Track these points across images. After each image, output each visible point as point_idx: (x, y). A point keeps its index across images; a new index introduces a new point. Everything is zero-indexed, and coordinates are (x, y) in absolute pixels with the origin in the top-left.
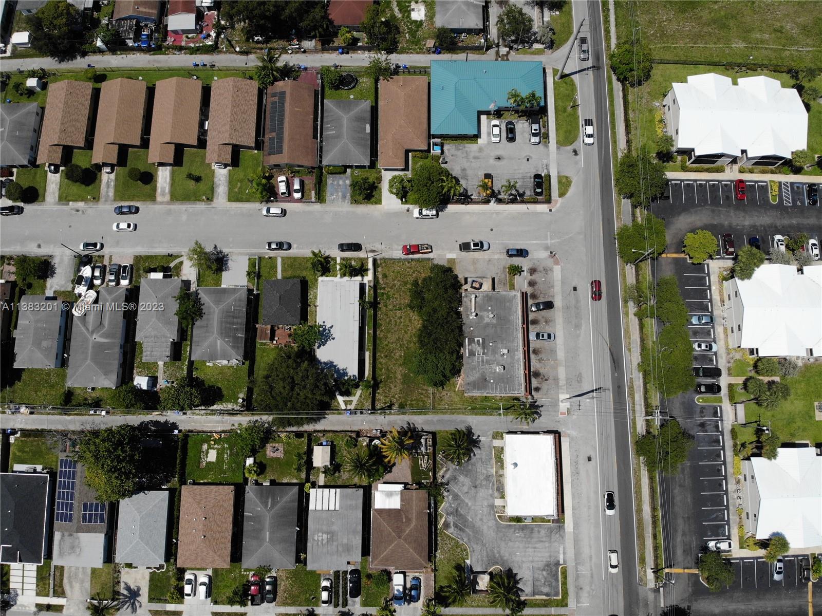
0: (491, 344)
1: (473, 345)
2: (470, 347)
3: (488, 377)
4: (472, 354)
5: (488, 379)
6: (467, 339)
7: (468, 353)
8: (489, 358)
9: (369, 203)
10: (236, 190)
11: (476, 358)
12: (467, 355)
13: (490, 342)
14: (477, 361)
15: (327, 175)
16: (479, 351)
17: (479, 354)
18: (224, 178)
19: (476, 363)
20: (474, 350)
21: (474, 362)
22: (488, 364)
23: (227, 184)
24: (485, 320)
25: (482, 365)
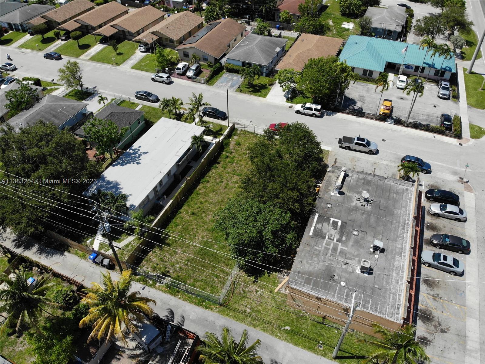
0: (355, 233)
1: (325, 224)
2: (319, 226)
3: (338, 275)
4: (319, 234)
5: (336, 277)
6: (317, 215)
7: (314, 231)
8: (346, 249)
9: (253, 95)
10: (143, 64)
11: (325, 242)
12: (311, 234)
13: (354, 230)
14: (325, 247)
15: (226, 72)
16: (332, 235)
17: (331, 239)
18: (140, 57)
19: (323, 248)
20: (324, 231)
21: (320, 246)
22: (342, 257)
23: (139, 60)
24: (353, 202)
25: (331, 255)
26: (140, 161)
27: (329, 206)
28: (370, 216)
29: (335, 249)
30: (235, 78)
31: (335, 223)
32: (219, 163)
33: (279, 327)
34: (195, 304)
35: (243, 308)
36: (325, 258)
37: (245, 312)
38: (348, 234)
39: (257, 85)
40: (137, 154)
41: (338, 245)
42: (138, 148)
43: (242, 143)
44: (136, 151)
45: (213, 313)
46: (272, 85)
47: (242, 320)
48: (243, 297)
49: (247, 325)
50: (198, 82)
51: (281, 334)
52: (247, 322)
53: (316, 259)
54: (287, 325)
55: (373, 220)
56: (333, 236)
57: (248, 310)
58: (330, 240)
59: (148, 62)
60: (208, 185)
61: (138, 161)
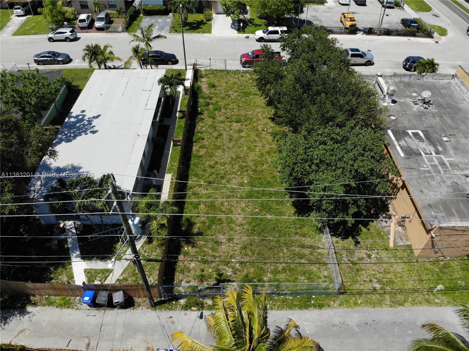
1: (407, 139)
2: (402, 143)
6: (390, 132)
7: (403, 151)
8: (453, 159)
9: (194, 32)
10: (27, 28)
11: (426, 160)
12: (402, 155)
13: (441, 136)
14: (431, 165)
15: (144, 17)
16: (425, 150)
17: (428, 154)
18: (19, 22)
19: (430, 167)
20: (414, 147)
21: (425, 166)
22: (457, 170)
23: (20, 25)
24: (413, 107)
25: (445, 171)
26: (95, 129)
27: (393, 118)
28: (441, 117)
29: (443, 164)
30: (160, 20)
31: (416, 135)
32: (201, 114)
33: (430, 290)
34: (300, 308)
35: (369, 286)
36: (441, 177)
37: (375, 289)
38: (439, 142)
39: (192, 22)
40: (85, 122)
41: (441, 158)
42: (81, 114)
43: (216, 84)
44: (80, 117)
45: (334, 310)
46: (210, 20)
47: (380, 303)
48: (358, 270)
49: (391, 307)
50: (114, 32)
51: (438, 299)
52: (388, 303)
53: (433, 183)
54: (438, 284)
55: (449, 121)
56: (428, 150)
57: (378, 286)
58: (428, 156)
59: (34, 24)
60: (205, 142)
61: (92, 130)
